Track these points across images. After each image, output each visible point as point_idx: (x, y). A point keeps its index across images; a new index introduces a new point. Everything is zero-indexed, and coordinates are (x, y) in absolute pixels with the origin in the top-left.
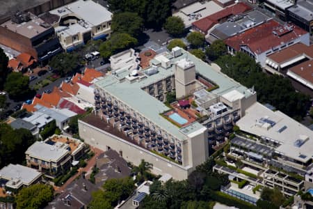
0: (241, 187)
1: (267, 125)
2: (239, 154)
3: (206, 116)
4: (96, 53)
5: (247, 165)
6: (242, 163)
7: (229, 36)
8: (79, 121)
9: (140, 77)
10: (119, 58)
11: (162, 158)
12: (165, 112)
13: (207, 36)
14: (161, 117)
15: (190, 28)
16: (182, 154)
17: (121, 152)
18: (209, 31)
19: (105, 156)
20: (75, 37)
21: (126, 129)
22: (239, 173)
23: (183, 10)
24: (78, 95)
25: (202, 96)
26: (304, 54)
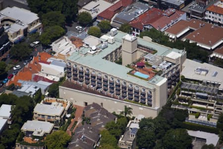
0: (197, 117)
1: (204, 73)
2: (188, 95)
3: (160, 71)
4: (37, 43)
5: (195, 102)
6: (191, 101)
7: (129, 21)
8: (60, 87)
9: (99, 51)
10: (58, 44)
11: (134, 104)
12: (130, 72)
13: (112, 23)
14: (129, 75)
15: (96, 18)
16: (152, 98)
17: (102, 104)
18: (112, 19)
19: (92, 108)
20: (18, 33)
21: (98, 88)
22: (191, 108)
23: (85, 7)
24: (42, 71)
25: (152, 58)
26: (189, 27)
